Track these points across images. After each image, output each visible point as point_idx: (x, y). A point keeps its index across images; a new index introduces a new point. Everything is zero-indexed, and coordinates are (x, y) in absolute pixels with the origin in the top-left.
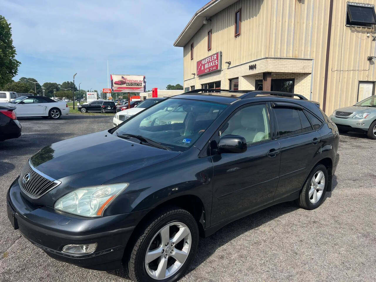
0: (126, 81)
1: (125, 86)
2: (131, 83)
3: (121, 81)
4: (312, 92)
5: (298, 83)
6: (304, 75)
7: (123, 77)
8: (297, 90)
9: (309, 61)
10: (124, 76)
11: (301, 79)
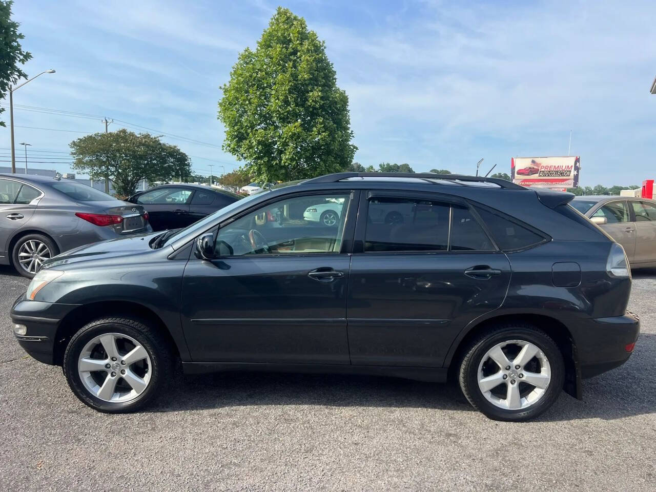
0: (540, 168)
1: (536, 176)
2: (549, 172)
3: (530, 168)
7: (533, 162)
10: (536, 160)
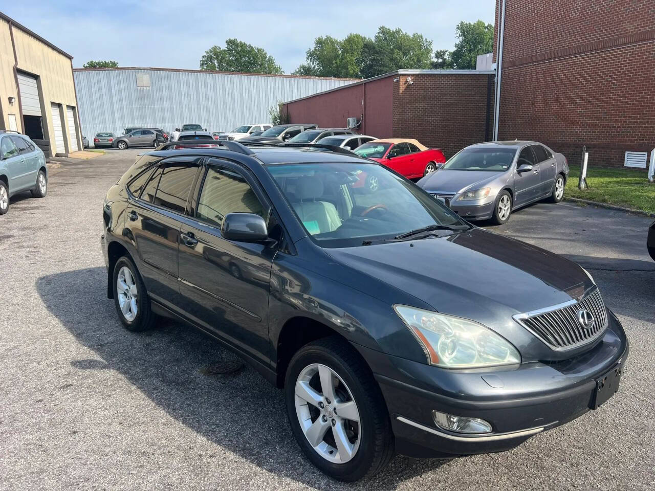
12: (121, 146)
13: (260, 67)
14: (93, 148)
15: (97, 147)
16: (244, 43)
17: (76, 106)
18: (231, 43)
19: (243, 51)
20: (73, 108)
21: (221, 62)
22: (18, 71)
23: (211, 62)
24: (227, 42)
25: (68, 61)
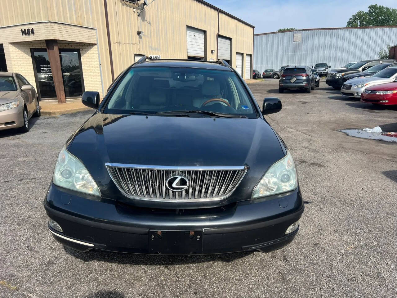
4: (101, 65)
5: (84, 53)
6: (90, 45)
8: (85, 62)
9: (93, 31)
11: (87, 50)
12: (275, 77)
13: (392, 22)
14: (262, 78)
15: (264, 77)
16: (383, 6)
17: (252, 54)
18: (373, 7)
19: (381, 12)
20: (251, 55)
21: (362, 21)
22: (219, 36)
23: (355, 22)
24: (369, 7)
25: (252, 29)
